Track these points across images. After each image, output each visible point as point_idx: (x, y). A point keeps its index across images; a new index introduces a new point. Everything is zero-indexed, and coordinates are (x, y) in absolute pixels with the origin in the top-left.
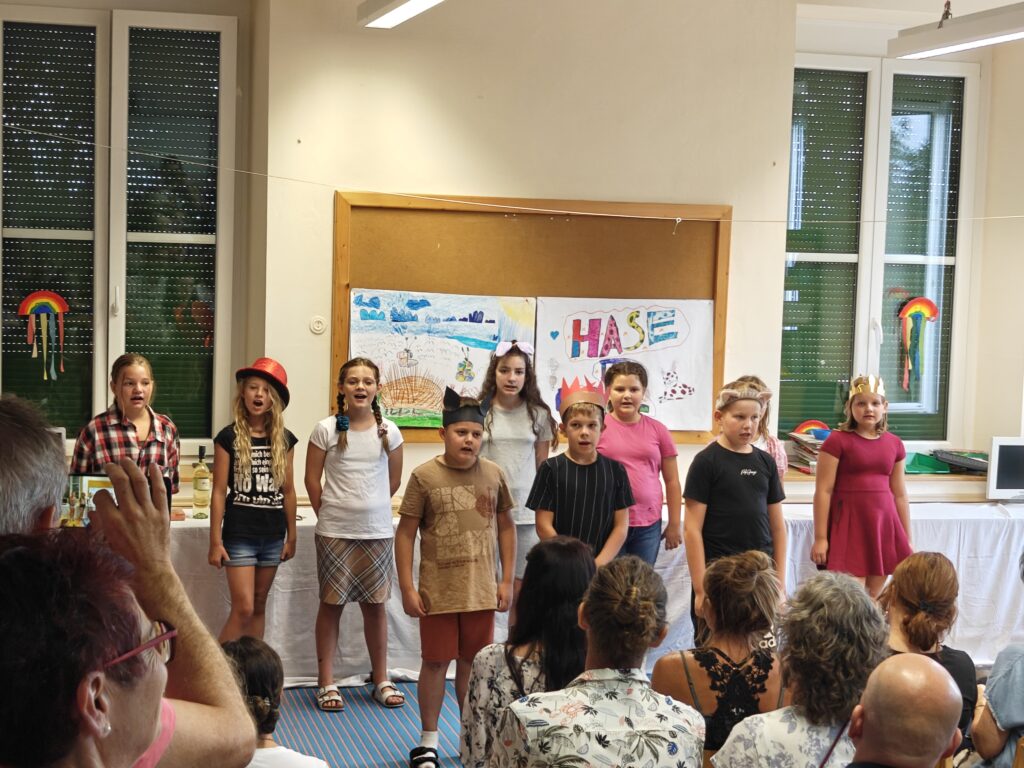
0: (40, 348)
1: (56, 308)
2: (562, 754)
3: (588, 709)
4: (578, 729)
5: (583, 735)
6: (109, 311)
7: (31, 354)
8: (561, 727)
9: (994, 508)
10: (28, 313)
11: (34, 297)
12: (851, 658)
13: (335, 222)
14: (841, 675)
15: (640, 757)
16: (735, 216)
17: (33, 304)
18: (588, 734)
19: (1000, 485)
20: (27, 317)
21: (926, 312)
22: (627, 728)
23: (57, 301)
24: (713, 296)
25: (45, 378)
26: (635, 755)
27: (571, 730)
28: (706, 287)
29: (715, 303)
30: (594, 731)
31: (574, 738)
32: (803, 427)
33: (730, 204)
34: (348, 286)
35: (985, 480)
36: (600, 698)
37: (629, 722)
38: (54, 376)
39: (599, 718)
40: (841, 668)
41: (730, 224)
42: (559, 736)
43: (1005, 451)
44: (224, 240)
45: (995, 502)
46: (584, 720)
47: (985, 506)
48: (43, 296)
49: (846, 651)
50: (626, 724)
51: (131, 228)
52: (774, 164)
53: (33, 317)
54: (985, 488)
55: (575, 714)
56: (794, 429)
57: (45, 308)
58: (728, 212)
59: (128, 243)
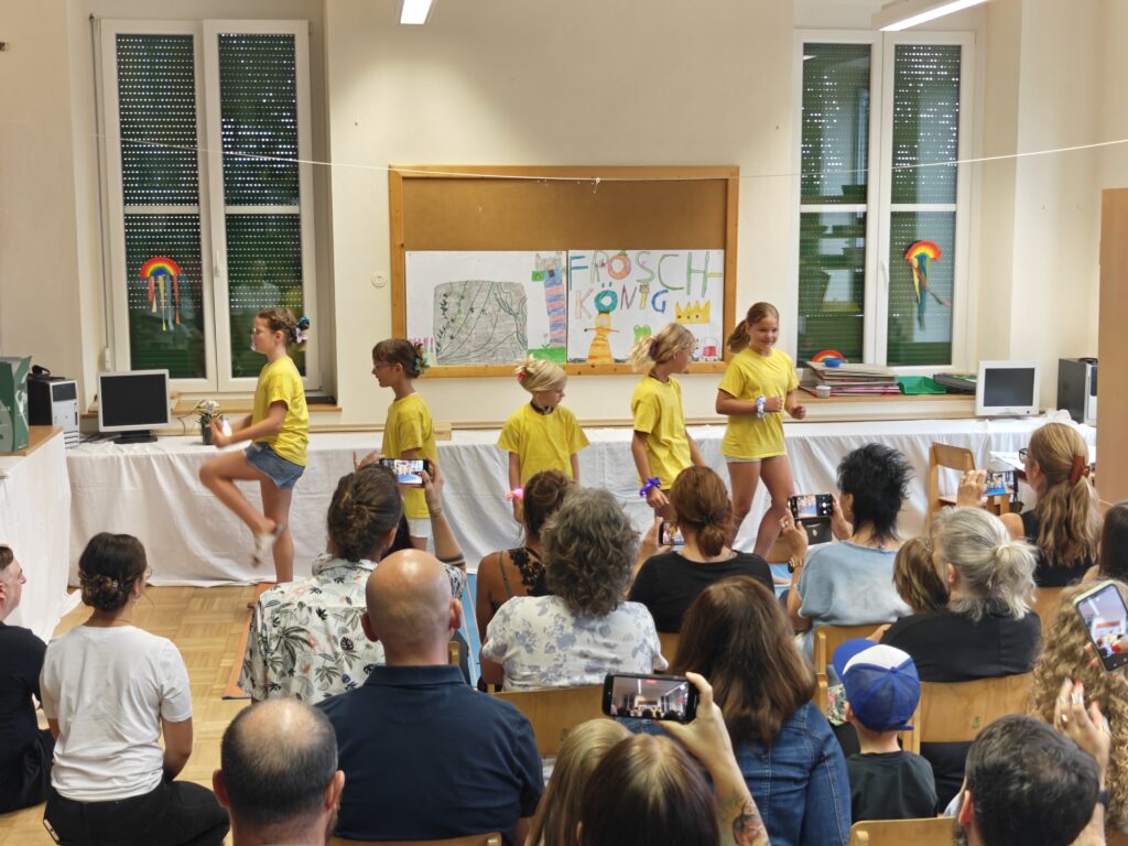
0: (159, 305)
1: (171, 270)
2: (287, 627)
3: (315, 590)
4: (301, 605)
5: (305, 609)
6: (213, 273)
7: (151, 309)
8: (288, 605)
9: (981, 423)
10: (148, 274)
11: (152, 263)
12: (592, 557)
13: (390, 191)
14: (585, 573)
15: (354, 629)
16: (742, 174)
17: (152, 268)
18: (310, 609)
19: (987, 403)
20: (148, 279)
21: (930, 254)
22: (346, 605)
23: (171, 265)
24: (724, 246)
25: (164, 329)
26: (349, 628)
27: (296, 606)
28: (718, 237)
29: (725, 253)
30: (315, 606)
31: (298, 613)
32: (819, 357)
33: (736, 164)
34: (402, 245)
35: (974, 399)
36: (328, 582)
37: (348, 600)
38: (172, 327)
39: (322, 596)
40: (585, 567)
41: (737, 181)
42: (287, 612)
43: (990, 373)
44: (305, 208)
45: (984, 418)
46: (308, 598)
47: (974, 422)
48: (160, 260)
49: (588, 552)
50: (345, 602)
51: (228, 202)
52: (777, 128)
53: (153, 278)
54: (974, 405)
55: (303, 593)
56: (811, 358)
57: (160, 271)
58: (735, 171)
59: (227, 215)
